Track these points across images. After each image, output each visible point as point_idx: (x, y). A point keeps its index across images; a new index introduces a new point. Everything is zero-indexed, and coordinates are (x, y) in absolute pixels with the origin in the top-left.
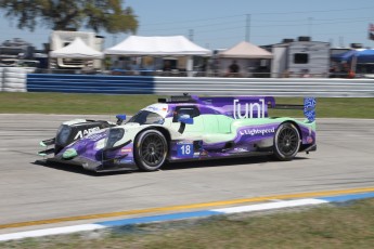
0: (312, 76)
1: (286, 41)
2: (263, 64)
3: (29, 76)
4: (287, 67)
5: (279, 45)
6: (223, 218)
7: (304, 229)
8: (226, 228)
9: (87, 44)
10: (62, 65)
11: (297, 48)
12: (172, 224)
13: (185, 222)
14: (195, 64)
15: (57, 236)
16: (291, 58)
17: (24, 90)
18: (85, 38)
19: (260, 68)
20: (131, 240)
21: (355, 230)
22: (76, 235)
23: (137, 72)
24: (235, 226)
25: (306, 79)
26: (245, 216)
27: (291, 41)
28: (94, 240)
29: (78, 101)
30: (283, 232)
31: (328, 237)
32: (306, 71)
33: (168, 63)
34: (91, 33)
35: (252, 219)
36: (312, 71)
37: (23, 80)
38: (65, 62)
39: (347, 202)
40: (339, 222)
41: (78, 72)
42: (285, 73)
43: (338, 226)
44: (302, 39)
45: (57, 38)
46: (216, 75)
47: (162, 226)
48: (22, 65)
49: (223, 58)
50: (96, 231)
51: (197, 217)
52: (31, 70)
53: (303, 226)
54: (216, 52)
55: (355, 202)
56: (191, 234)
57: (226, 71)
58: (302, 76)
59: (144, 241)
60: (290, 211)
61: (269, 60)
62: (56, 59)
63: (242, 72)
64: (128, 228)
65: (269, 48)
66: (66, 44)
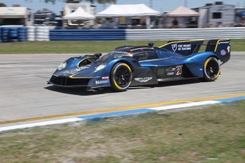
0: (224, 26)
1: (208, 5)
2: (194, 19)
3: (51, 31)
4: (208, 21)
5: (203, 8)
6: (155, 114)
7: (202, 119)
8: (156, 119)
9: (86, 11)
10: (71, 24)
11: (215, 9)
12: (124, 117)
13: (131, 116)
14: (151, 21)
15: (54, 125)
16: (211, 15)
17: (48, 40)
18: (84, 7)
19: (191, 22)
20: (97, 127)
21: (234, 119)
22: (66, 125)
23: (116, 27)
24: (161, 118)
25: (220, 28)
26: (169, 112)
27: (211, 5)
28: (76, 127)
29: (79, 46)
30: (190, 121)
31: (217, 123)
32: (220, 23)
33: (135, 21)
34: (88, 4)
35: (172, 113)
36: (224, 23)
37: (47, 34)
38: (73, 22)
39: (233, 102)
40: (225, 114)
41: (80, 28)
42: (207, 25)
43: (225, 116)
44: (217, 3)
45: (68, 8)
46: (164, 28)
47: (118, 119)
48: (48, 25)
49: (168, 17)
50: (78, 122)
51: (139, 113)
52: (53, 28)
53: (203, 117)
54: (165, 13)
55: (237, 102)
56: (134, 123)
57: (170, 25)
58: (217, 26)
59: (105, 127)
60: (197, 108)
61: (197, 17)
62: (67, 21)
63: (180, 25)
64: (97, 120)
65: (197, 10)
66: (73, 11)
